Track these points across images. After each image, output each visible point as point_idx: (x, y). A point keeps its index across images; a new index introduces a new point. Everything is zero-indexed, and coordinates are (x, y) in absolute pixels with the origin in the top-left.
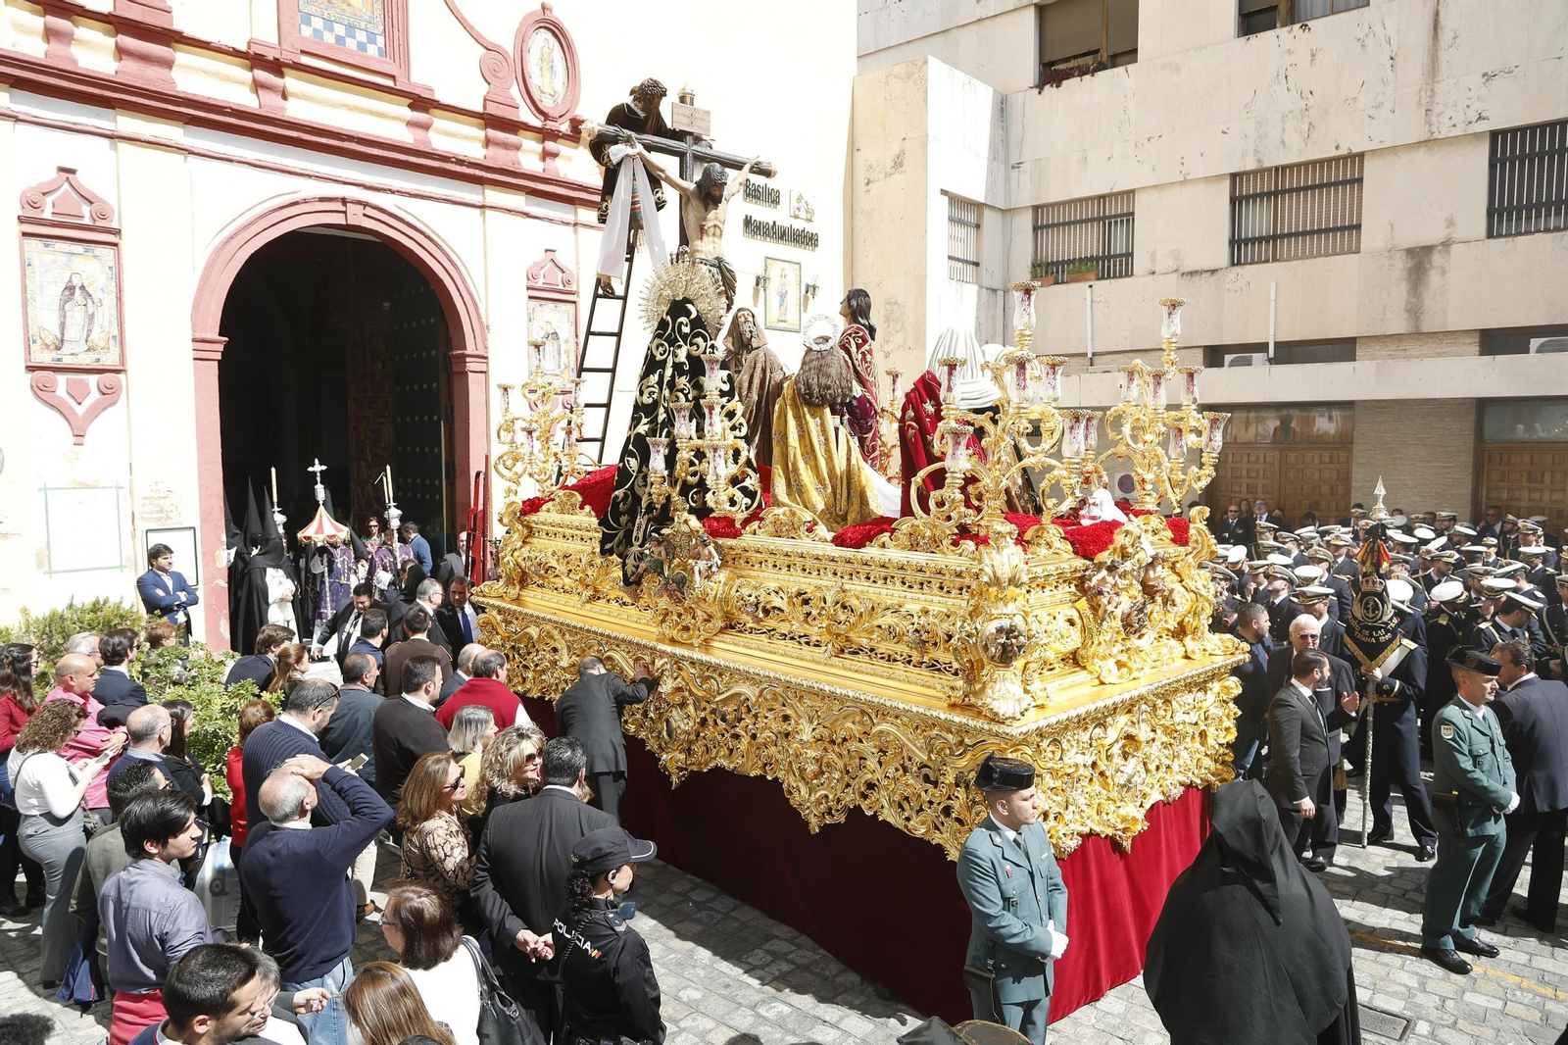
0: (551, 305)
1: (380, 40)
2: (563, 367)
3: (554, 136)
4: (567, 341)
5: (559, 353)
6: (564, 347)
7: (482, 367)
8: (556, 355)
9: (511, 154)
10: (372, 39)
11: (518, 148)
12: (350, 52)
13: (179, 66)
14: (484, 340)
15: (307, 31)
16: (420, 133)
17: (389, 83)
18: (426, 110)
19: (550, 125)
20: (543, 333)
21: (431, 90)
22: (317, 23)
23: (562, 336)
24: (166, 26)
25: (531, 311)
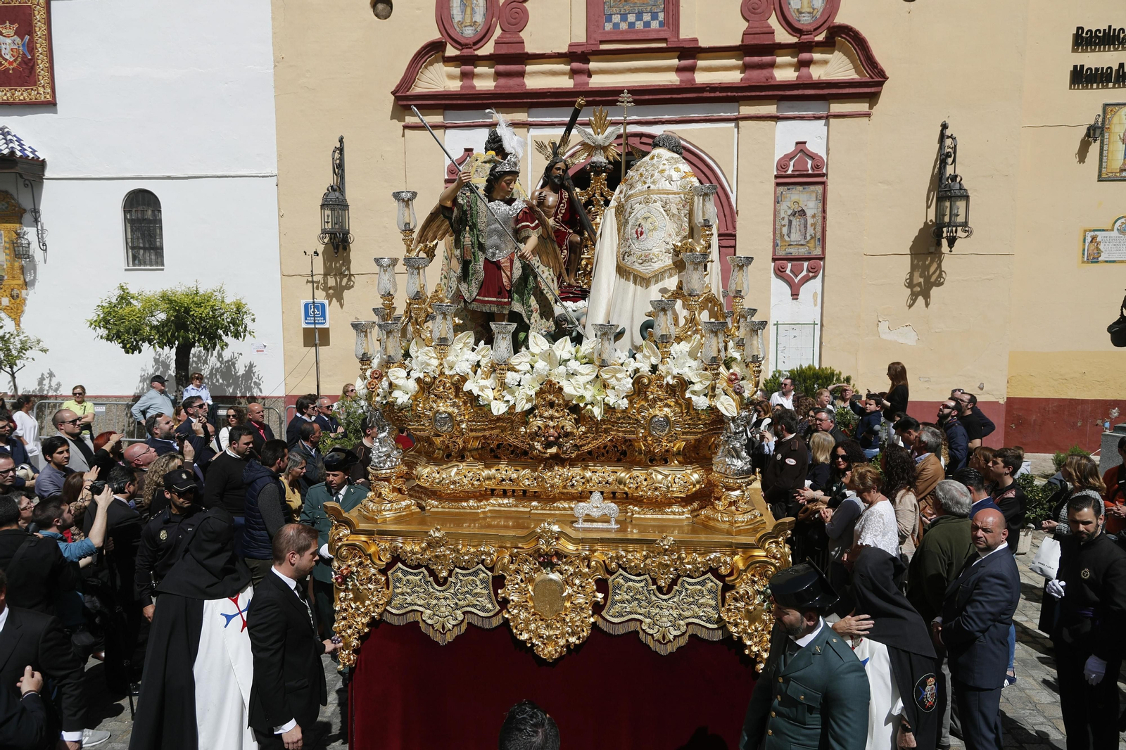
0: (800, 188)
1: (661, 16)
2: (808, 238)
3: (810, 47)
4: (814, 216)
5: (806, 227)
6: (810, 221)
7: (731, 243)
8: (803, 229)
9: (765, 72)
10: (655, 17)
11: (772, 65)
12: (639, 31)
13: (529, 74)
14: (734, 222)
15: (608, 27)
16: (687, 75)
17: (664, 45)
18: (693, 57)
19: (805, 38)
20: (790, 212)
21: (696, 40)
22: (616, 18)
23: (809, 213)
24: (521, 52)
25: (779, 195)
